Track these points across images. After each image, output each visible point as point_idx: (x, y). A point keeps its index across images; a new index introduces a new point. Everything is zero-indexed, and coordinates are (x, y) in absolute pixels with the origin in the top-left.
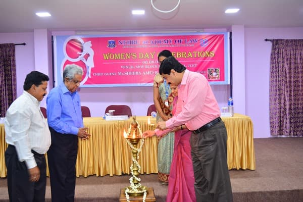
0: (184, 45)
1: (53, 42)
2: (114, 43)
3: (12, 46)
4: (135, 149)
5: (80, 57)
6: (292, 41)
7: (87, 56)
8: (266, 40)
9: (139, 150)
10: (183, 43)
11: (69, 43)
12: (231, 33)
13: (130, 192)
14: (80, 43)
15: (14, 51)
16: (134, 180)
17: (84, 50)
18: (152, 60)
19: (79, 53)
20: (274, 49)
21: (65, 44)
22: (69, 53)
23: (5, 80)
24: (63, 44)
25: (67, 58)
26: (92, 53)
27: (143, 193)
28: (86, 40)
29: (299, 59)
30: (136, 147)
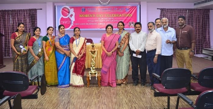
0: (118, 11)
1: (55, 8)
2: (84, 9)
3: (36, 10)
4: (93, 56)
5: (68, 16)
6: (170, 9)
7: (72, 15)
8: (158, 9)
9: (95, 56)
10: (117, 10)
11: (63, 9)
12: (140, 6)
13: (91, 73)
14: (68, 9)
15: (36, 12)
16: (92, 68)
17: (70, 13)
18: (103, 17)
19: (68, 14)
20: (161, 13)
21: (61, 10)
22: (63, 14)
23: (32, 26)
24: (60, 9)
25: (62, 16)
26: (74, 14)
27: (96, 73)
28: (71, 8)
29: (173, 18)
30: (94, 55)
